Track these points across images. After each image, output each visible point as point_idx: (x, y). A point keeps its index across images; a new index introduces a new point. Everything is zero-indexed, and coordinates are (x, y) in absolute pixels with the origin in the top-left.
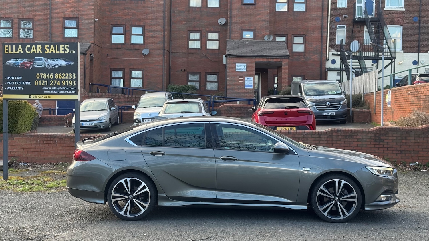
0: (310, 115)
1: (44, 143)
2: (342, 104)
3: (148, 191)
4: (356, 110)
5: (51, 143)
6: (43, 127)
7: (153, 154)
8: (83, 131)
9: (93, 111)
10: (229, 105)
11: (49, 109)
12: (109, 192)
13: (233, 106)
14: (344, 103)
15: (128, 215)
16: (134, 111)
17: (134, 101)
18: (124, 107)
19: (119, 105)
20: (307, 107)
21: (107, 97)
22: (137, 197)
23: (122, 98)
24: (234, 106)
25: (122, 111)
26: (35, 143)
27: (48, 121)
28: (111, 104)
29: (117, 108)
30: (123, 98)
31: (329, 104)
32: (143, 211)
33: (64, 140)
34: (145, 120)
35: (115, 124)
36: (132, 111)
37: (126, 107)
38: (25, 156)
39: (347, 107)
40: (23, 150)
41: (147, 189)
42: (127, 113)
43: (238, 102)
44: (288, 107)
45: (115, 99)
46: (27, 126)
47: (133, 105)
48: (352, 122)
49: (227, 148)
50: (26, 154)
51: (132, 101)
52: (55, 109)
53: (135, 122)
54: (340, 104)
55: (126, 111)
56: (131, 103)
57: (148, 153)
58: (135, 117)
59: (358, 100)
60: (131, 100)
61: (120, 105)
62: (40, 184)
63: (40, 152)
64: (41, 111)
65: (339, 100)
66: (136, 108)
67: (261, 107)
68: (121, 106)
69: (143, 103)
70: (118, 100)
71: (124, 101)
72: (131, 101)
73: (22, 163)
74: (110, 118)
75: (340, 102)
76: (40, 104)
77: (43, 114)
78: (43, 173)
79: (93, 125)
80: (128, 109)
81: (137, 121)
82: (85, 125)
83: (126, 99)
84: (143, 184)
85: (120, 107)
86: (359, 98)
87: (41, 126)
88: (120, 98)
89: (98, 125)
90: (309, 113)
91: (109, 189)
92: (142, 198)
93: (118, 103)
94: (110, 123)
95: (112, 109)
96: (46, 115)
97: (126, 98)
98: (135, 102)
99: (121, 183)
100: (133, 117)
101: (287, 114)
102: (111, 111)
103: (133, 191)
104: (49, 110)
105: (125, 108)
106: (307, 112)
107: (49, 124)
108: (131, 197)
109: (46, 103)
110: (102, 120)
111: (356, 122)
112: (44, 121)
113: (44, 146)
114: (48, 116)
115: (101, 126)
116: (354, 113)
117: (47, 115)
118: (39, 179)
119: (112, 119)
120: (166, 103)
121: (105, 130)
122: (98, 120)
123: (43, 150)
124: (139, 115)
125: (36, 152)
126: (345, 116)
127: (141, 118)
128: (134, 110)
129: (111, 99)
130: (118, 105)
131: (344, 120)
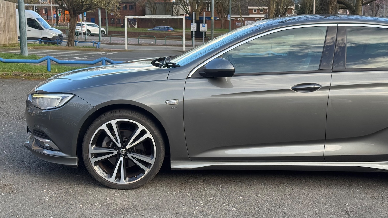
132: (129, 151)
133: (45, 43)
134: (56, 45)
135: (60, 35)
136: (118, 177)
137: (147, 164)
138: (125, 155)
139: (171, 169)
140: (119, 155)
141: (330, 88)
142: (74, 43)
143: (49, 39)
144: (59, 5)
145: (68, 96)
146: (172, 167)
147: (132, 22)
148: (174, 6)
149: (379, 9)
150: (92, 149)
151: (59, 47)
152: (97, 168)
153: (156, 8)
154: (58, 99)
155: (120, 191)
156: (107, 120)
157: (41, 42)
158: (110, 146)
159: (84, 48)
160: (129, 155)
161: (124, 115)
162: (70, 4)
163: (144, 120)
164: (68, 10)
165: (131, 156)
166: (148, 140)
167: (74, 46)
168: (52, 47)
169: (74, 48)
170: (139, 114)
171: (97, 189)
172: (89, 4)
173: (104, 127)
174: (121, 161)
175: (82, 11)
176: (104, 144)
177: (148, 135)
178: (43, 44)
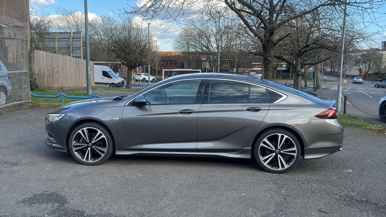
132: (93, 144)
133: (113, 86)
134: (119, 87)
135: (123, 82)
136: (87, 158)
137: (103, 152)
138: (91, 147)
139: (116, 155)
140: (88, 147)
141: (199, 112)
142: (130, 86)
143: (116, 84)
144: (122, 62)
145: (62, 115)
146: (116, 154)
147: (175, 73)
148: (203, 62)
149: (345, 65)
150: (74, 143)
151: (121, 89)
152: (76, 153)
153: (191, 64)
154: (58, 116)
155: (88, 166)
156: (81, 127)
157: (110, 86)
158: (84, 142)
159: (136, 90)
160: (93, 147)
161: (91, 125)
162: (129, 62)
163: (101, 128)
164: (127, 66)
165: (94, 147)
166: (103, 138)
167: (130, 88)
168: (116, 89)
169: (129, 90)
170: (99, 125)
171: (76, 165)
172: (140, 62)
173: (80, 131)
174: (89, 150)
175: (135, 66)
176: (81, 141)
177: (103, 136)
178: (112, 87)
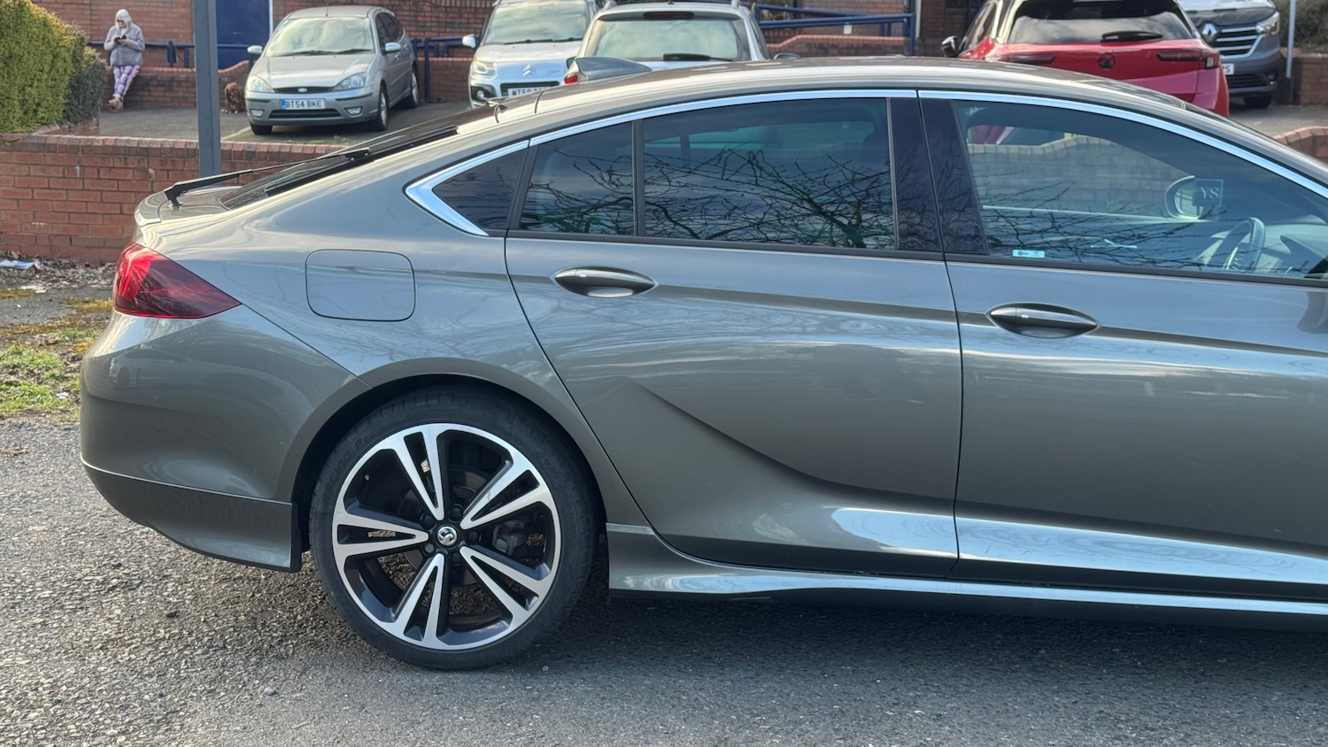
0: (1206, 68)
1: (99, 178)
2: (1263, 33)
3: (550, 503)
4: (1313, 55)
5: (130, 176)
6: (147, 109)
7: (578, 286)
8: (287, 127)
9: (319, 53)
10: (817, 39)
11: (167, 44)
12: (317, 505)
13: (831, 43)
14: (1268, 28)
15: (430, 640)
16: (470, 59)
17: (472, 21)
18: (435, 44)
19: (417, 34)
20: (1195, 37)
21: (373, 5)
22: (482, 538)
23: (429, 9)
24: (835, 43)
25: (427, 57)
26: (64, 177)
27: (163, 89)
28: (387, 29)
29: (411, 45)
30: (431, 11)
31: (1214, 32)
32: (520, 616)
33: (181, 168)
34: (510, 91)
35: (403, 106)
36: (465, 59)
37: (442, 44)
38: (26, 228)
39: (1279, 45)
40: (15, 206)
41: (542, 493)
42: (446, 67)
43: (848, 29)
44: (1116, 37)
45: (400, 13)
46: (38, 105)
47: (467, 33)
48: (1291, 100)
49: (1030, 254)
50: (30, 223)
51: (463, 21)
52: (190, 44)
53: (476, 98)
54: (1254, 33)
55: (443, 57)
56: (458, 30)
57: (546, 280)
58: (476, 79)
59: (1312, 16)
60: (460, 17)
61: (422, 34)
62: (47, 374)
63: (87, 213)
64: (138, 51)
65: (1252, 18)
66: (478, 45)
67: (997, 35)
68: (423, 39)
69: (504, 31)
70: (412, 18)
71: (434, 19)
72: (458, 21)
73: (11, 259)
74: (383, 83)
75: (1254, 24)
76: (133, 25)
77: (145, 65)
78: (82, 310)
79: (323, 106)
80: (451, 50)
81: (481, 95)
82: (291, 108)
83: (441, 15)
84: (520, 464)
85: (420, 41)
86: (1314, 13)
87: (142, 108)
88: (421, 11)
89: (340, 107)
90: (1205, 60)
91: (320, 488)
92: (514, 540)
93: (415, 29)
94: (384, 101)
95: (389, 46)
96: (156, 69)
97: (444, 9)
98: (473, 26)
99: (390, 455)
100: (465, 78)
101: (1110, 67)
102: (389, 55)
103: (457, 503)
104: (166, 51)
105: (438, 46)
106: (1193, 59)
107: (169, 99)
108: (447, 535)
109: (157, 25)
110: (352, 89)
111: (1307, 101)
112: (152, 88)
113: (102, 191)
114: (166, 69)
115: (352, 111)
116: (1305, 66)
117: (161, 69)
118: (56, 342)
119: (392, 87)
120: (602, 19)
121: (367, 126)
122: (340, 88)
123: (95, 204)
124: (491, 73)
125: (69, 213)
126: (1271, 77)
127: (494, 82)
128: (471, 52)
129: (388, 11)
130: (412, 34)
131: (1266, 93)
